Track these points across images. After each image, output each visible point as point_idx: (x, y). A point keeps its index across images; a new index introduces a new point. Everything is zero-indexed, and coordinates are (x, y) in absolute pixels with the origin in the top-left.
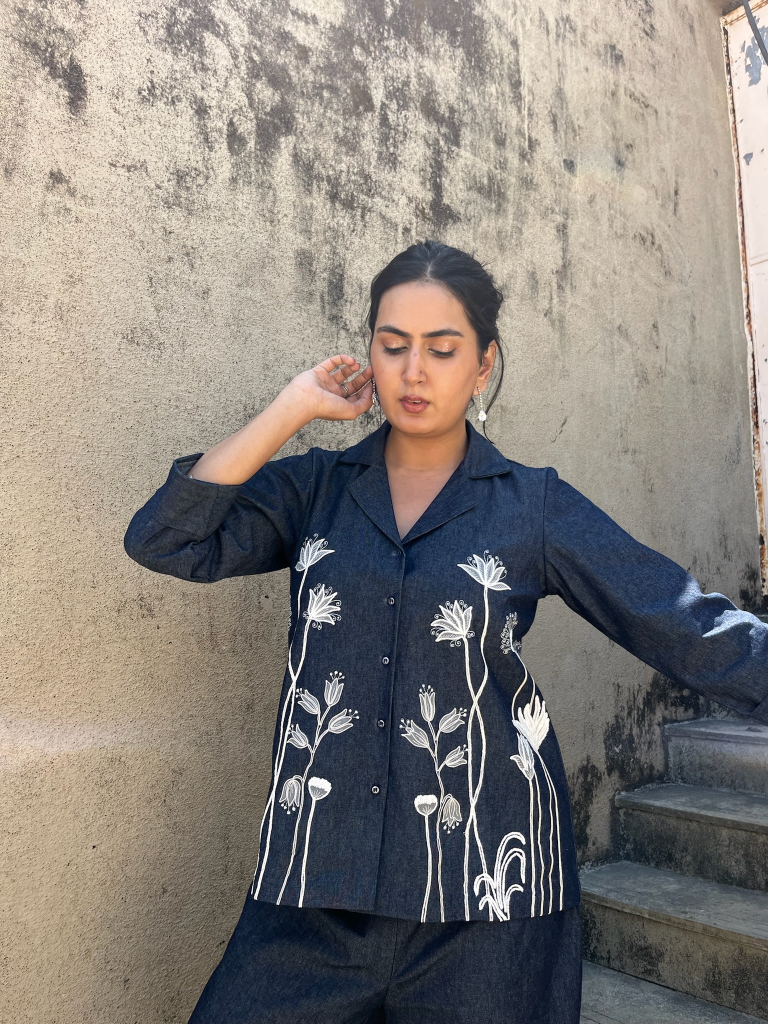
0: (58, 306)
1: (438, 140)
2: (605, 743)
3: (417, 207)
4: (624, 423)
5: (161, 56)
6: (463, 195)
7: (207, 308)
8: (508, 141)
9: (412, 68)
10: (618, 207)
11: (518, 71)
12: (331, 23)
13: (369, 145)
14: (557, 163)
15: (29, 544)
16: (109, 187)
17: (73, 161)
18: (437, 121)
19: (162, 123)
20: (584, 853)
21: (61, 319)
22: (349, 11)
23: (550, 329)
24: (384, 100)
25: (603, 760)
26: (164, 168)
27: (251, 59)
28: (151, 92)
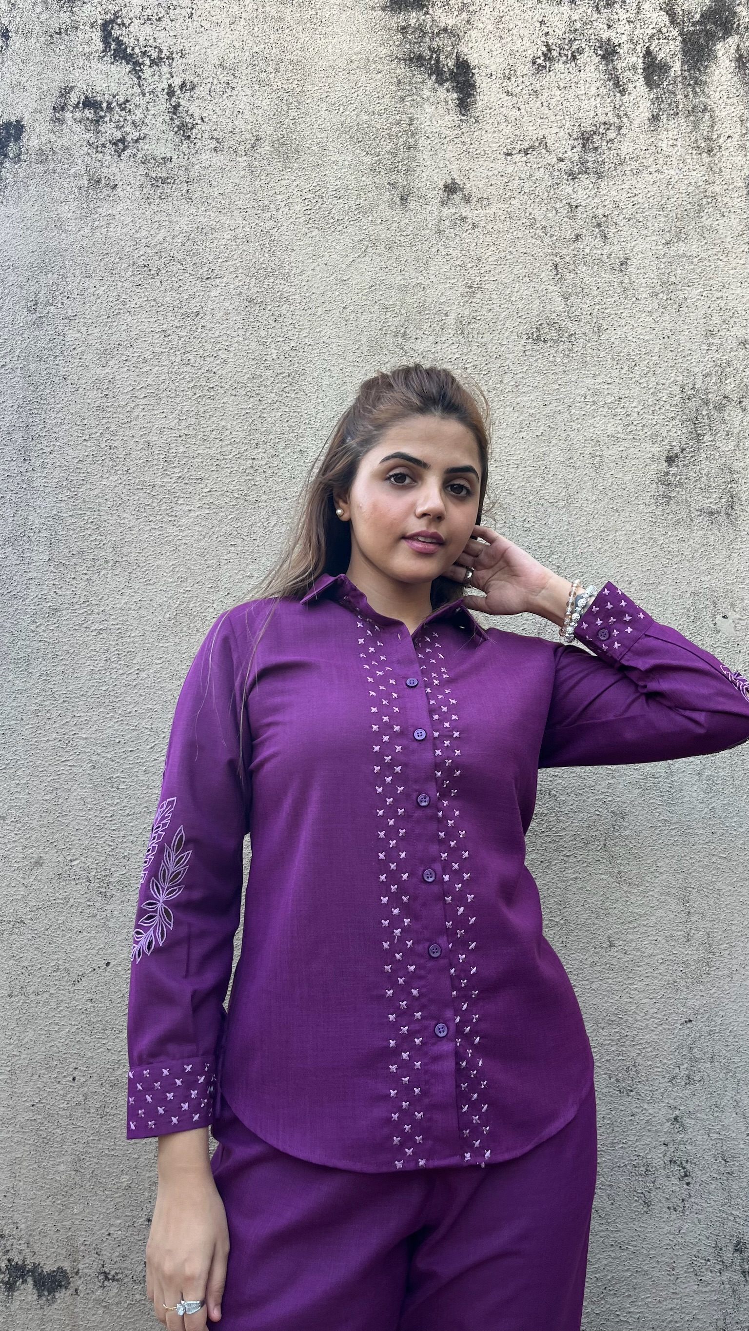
7: (626, 281)
16: (505, 180)
17: (466, 166)
19: (562, 86)
26: (567, 136)
28: (547, 57)
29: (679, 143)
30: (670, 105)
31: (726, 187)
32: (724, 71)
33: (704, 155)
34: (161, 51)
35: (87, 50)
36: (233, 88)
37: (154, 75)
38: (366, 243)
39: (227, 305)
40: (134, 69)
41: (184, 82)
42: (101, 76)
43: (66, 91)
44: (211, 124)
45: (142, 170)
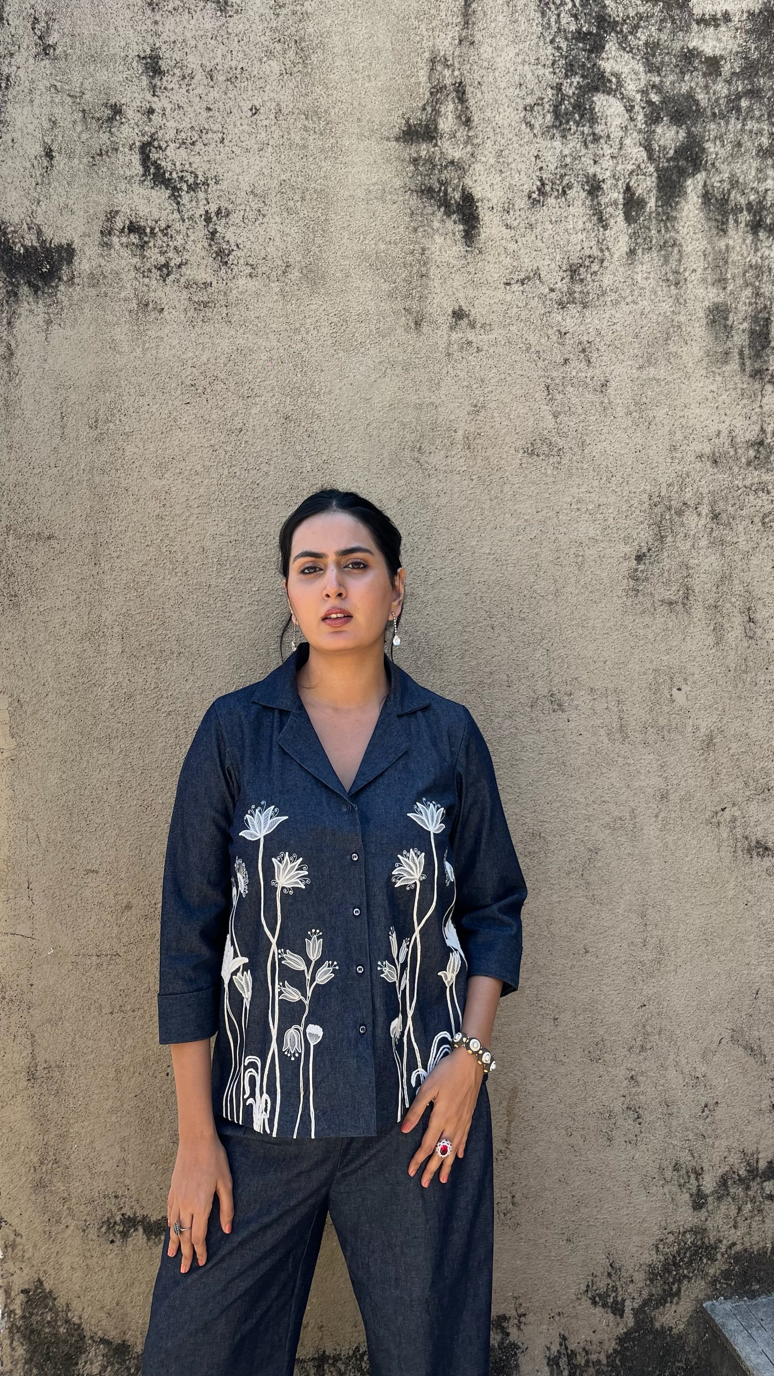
0: (466, 437)
5: (549, 146)
12: (748, 11)
16: (505, 308)
26: (557, 268)
27: (650, 103)
28: (541, 191)
29: (652, 275)
30: (645, 239)
31: (689, 317)
32: (692, 207)
33: (673, 287)
34: (196, 176)
35: (128, 173)
36: (264, 216)
37: (192, 201)
38: (386, 365)
39: (266, 421)
40: (173, 195)
41: (219, 209)
42: (143, 201)
43: (112, 215)
44: (246, 251)
45: (185, 294)
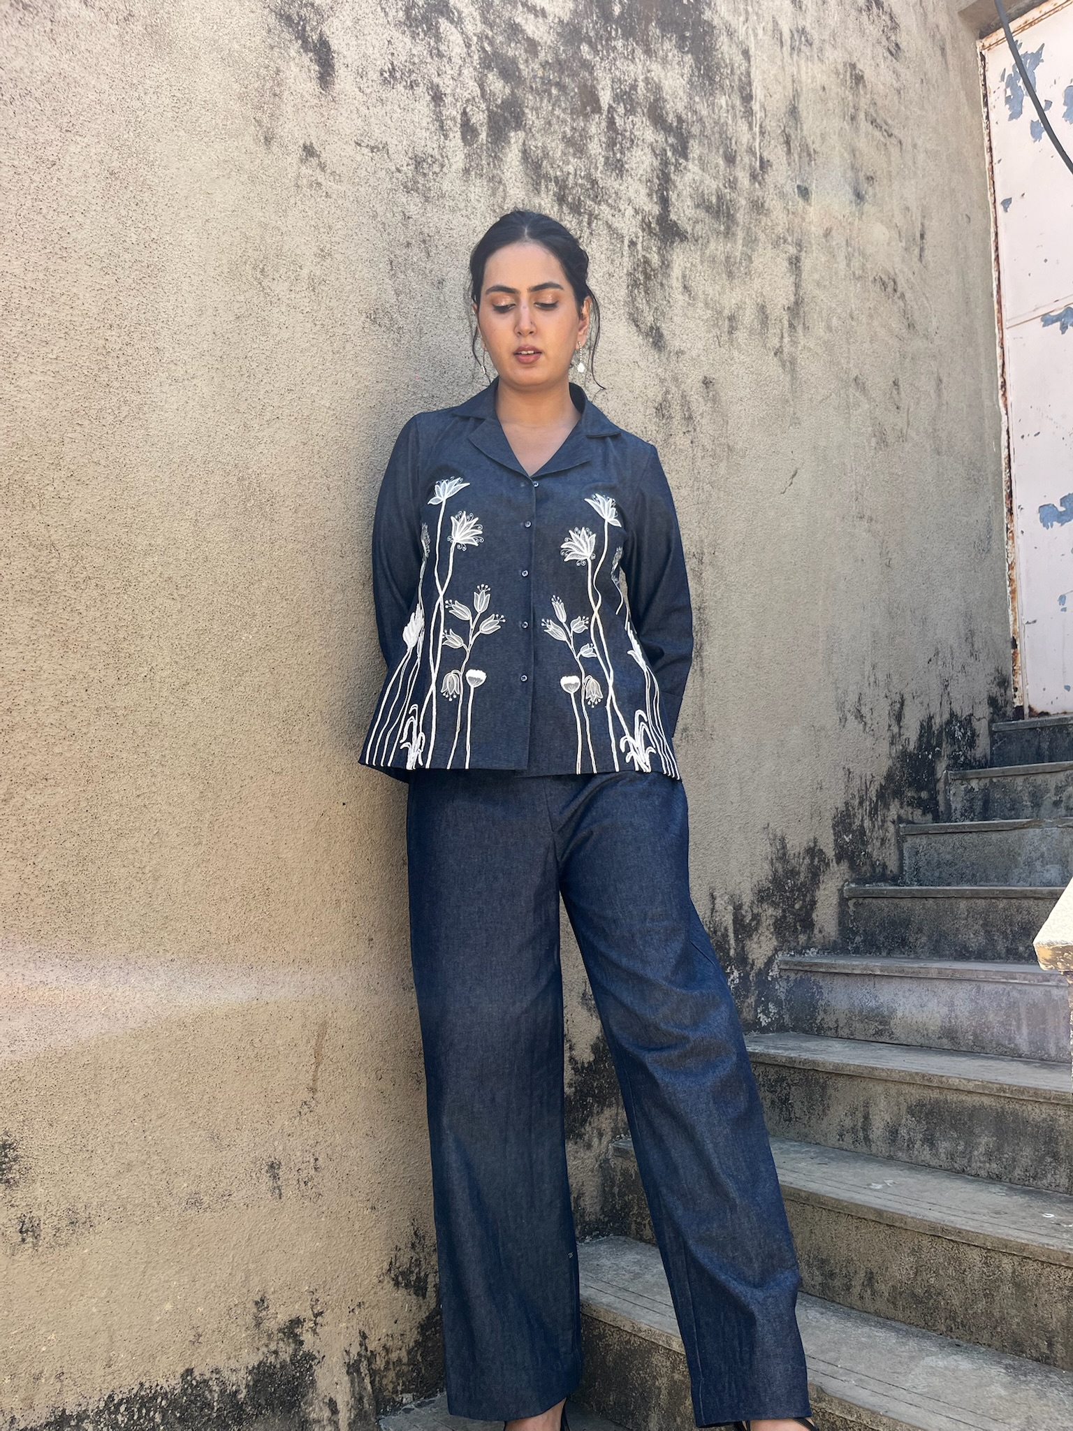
0: (311, 278)
1: (665, 150)
2: (834, 829)
3: (643, 220)
4: (859, 485)
5: (401, 38)
6: (690, 212)
7: (442, 298)
8: (739, 158)
9: (639, 71)
10: (857, 246)
11: (750, 84)
12: (559, 18)
13: (596, 148)
14: (791, 188)
15: (287, 503)
16: (355, 166)
17: (323, 137)
18: (664, 129)
19: (402, 106)
20: (809, 938)
21: (313, 290)
22: (577, 6)
23: (780, 370)
24: (611, 102)
25: (832, 846)
26: (404, 152)
27: (483, 49)
28: (392, 74)
30: (477, 165)
32: (514, 157)
38: (231, 166)
